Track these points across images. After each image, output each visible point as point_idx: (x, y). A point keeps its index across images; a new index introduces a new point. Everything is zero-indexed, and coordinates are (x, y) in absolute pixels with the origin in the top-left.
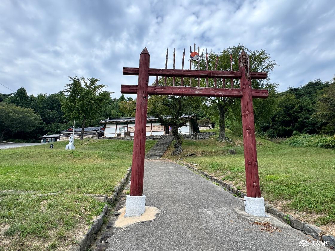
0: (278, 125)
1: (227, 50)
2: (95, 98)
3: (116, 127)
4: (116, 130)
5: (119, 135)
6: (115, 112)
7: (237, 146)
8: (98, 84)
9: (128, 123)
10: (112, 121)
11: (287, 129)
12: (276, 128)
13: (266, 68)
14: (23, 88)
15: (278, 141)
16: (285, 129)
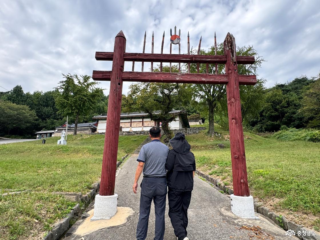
0: (265, 120)
2: (87, 94)
7: (226, 140)
10: (105, 117)
11: (274, 124)
12: (264, 123)
14: (19, 86)
15: (266, 135)
16: (272, 123)
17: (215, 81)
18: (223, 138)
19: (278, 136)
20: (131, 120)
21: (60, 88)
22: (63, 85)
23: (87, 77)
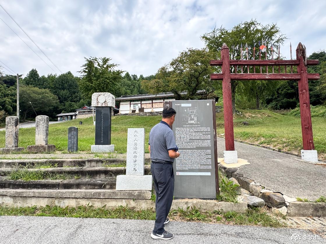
0: (281, 97)
1: (240, 26)
2: (109, 77)
3: (130, 104)
4: (130, 107)
5: (134, 111)
6: (124, 90)
7: (248, 118)
8: (110, 63)
9: (141, 100)
10: (127, 98)
11: (290, 101)
12: (279, 101)
13: (276, 42)
14: (34, 69)
15: (282, 113)
16: (288, 100)
17: (292, 78)
18: (244, 116)
19: (295, 113)
20: (152, 101)
21: (83, 72)
22: (86, 69)
23: (106, 59)
